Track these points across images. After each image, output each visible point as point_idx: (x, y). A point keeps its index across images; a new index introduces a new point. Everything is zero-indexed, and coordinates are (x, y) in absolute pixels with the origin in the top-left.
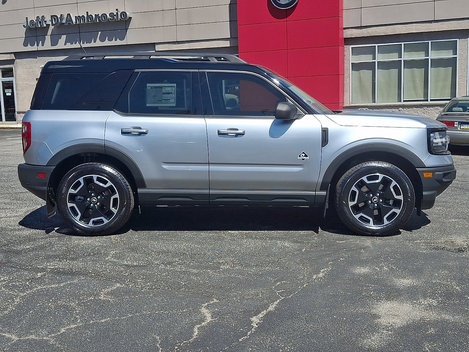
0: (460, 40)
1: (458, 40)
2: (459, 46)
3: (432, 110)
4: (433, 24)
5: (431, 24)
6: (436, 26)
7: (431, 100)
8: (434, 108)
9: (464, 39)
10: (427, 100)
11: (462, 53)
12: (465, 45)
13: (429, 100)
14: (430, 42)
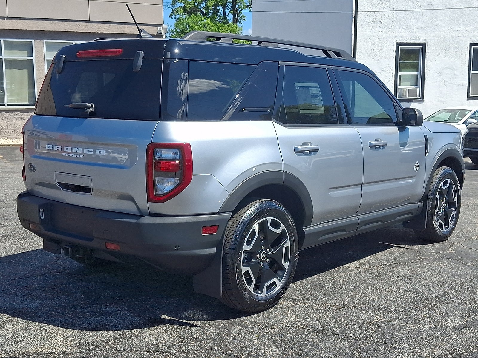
0: (36, 41)
1: (33, 41)
2: (35, 47)
3: (12, 116)
4: (6, 21)
5: (4, 20)
6: (10, 24)
7: (8, 105)
8: (13, 113)
9: (40, 41)
10: (4, 105)
11: (38, 56)
12: (41, 47)
13: (6, 105)
14: (2, 41)
